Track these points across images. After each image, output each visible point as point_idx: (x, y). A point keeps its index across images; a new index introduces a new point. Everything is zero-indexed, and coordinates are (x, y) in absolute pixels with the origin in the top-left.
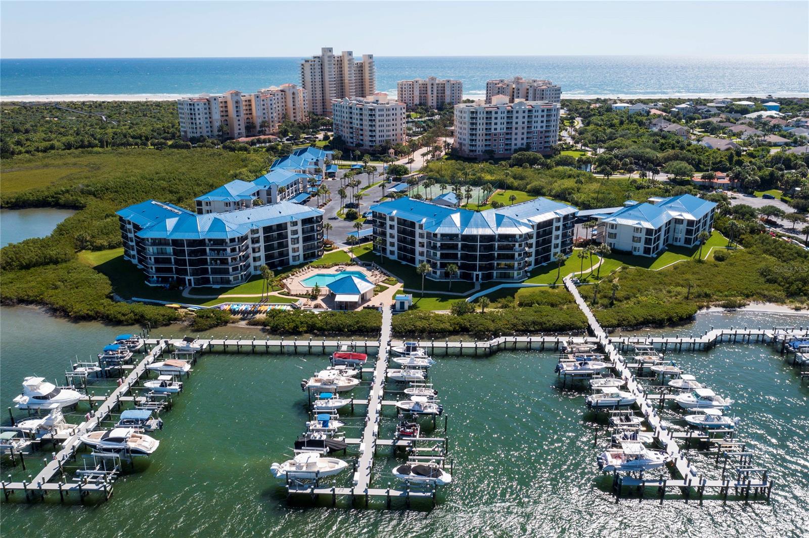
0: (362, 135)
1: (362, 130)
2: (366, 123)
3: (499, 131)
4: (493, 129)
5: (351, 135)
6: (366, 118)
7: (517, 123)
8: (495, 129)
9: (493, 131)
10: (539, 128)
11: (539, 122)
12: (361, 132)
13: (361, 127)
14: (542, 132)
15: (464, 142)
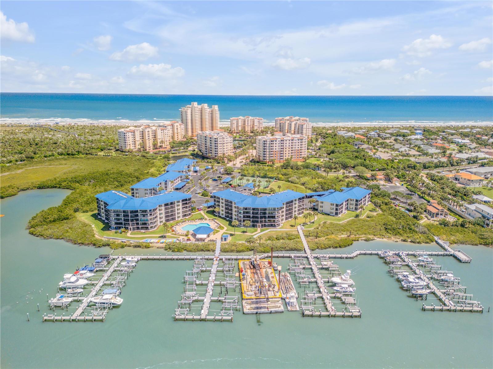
0: (211, 150)
1: (211, 148)
2: (213, 145)
3: (277, 150)
4: (274, 149)
5: (206, 150)
6: (213, 142)
7: (286, 146)
8: (276, 149)
9: (274, 150)
10: (297, 149)
11: (297, 145)
12: (211, 149)
13: (211, 147)
14: (298, 150)
15: (260, 155)
